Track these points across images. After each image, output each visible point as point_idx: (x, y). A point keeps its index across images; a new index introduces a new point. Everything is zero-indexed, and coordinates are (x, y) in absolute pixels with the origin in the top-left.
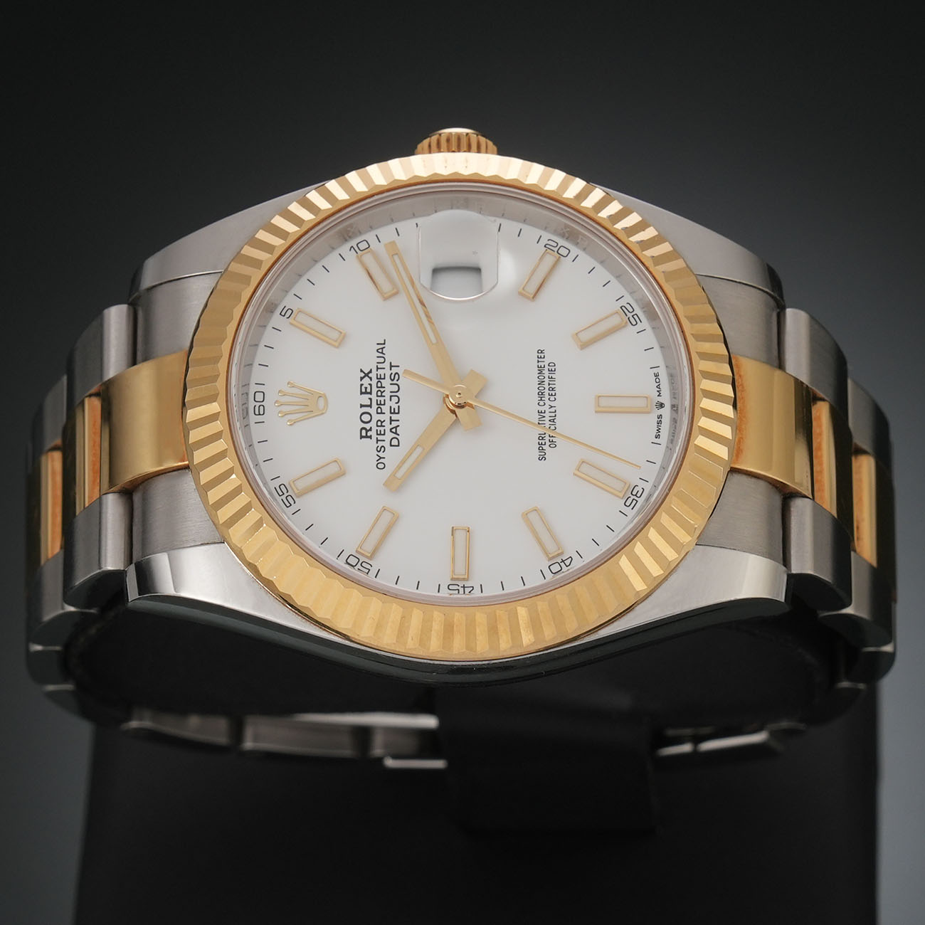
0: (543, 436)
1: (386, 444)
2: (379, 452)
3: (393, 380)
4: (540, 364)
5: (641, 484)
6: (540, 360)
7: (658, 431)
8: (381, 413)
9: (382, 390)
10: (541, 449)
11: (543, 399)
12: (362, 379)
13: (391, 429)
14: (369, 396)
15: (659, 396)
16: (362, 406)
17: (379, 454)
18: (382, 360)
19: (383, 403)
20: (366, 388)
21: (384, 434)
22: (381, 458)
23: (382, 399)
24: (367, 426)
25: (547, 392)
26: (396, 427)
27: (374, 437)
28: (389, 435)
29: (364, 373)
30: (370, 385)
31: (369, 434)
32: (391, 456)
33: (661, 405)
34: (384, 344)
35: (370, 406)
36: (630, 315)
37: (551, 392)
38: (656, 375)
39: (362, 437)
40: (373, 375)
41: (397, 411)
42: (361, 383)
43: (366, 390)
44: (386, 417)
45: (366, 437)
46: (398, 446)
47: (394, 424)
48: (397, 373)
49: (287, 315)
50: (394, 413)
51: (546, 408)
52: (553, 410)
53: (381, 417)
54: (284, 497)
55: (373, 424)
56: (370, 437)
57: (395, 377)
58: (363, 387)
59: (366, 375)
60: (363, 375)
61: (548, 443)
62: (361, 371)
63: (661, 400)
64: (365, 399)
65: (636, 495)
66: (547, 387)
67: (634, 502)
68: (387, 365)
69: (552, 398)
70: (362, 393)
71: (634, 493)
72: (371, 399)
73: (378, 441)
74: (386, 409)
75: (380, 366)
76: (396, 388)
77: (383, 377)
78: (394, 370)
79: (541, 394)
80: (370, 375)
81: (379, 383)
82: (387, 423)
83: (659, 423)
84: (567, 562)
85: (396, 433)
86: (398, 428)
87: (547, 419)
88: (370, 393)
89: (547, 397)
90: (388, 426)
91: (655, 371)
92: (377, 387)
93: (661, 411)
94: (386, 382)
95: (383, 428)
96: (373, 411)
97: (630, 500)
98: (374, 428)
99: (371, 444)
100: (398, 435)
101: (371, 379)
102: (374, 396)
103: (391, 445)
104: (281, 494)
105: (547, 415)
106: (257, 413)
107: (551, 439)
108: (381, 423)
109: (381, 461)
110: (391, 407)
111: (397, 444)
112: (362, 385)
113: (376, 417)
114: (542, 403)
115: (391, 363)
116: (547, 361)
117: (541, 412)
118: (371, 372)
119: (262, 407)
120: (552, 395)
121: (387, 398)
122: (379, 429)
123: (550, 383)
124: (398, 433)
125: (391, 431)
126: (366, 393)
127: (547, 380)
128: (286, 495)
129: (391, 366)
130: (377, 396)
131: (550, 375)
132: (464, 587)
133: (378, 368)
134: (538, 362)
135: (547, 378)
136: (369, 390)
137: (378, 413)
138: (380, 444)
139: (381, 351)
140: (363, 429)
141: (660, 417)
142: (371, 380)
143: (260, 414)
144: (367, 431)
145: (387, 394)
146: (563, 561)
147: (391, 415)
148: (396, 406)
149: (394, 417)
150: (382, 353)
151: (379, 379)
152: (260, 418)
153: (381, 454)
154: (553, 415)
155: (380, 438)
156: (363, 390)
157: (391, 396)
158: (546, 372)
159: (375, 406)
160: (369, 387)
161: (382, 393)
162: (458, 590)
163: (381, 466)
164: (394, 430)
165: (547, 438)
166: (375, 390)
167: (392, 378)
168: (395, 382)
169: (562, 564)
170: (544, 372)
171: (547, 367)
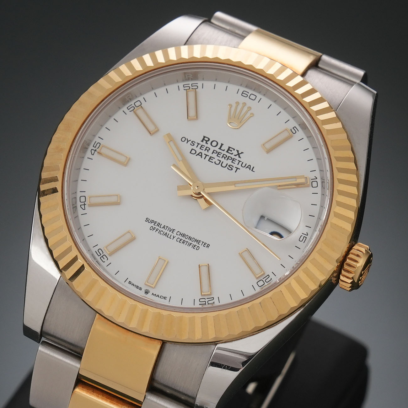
0: (159, 226)
1: (194, 147)
2: (192, 142)
3: (229, 166)
4: (201, 243)
5: (107, 262)
6: (204, 244)
7: (133, 285)
8: (213, 152)
9: (226, 158)
10: (152, 221)
11: (181, 235)
12: (238, 151)
13: (202, 153)
14: (226, 150)
15: (153, 293)
16: (222, 145)
17: (191, 141)
18: (243, 165)
19: (219, 155)
20: (231, 151)
21: (200, 148)
22: (188, 141)
23: (221, 156)
24: (209, 142)
25: (184, 239)
26: (201, 156)
27: (202, 143)
28: (198, 151)
29: (240, 154)
30: (232, 154)
31: (205, 141)
32: (187, 147)
33: (147, 292)
34: (252, 170)
35: (220, 148)
36: (207, 300)
37: (182, 241)
38: (165, 298)
39: (204, 137)
40: (237, 157)
41: (210, 160)
42: (235, 150)
43: (230, 150)
44: (210, 154)
45: (203, 139)
46: (190, 153)
47: (204, 156)
48: (232, 169)
49: (293, 130)
50: (210, 158)
51: (175, 234)
52: (172, 237)
53: (211, 151)
54: (190, 86)
55: (209, 145)
56: (202, 141)
57: (230, 168)
58: (233, 150)
59: (239, 154)
60: (240, 152)
61: (154, 226)
62: (242, 153)
63: (150, 294)
64: (225, 147)
65: (102, 257)
66: (186, 240)
67: (99, 254)
68: (239, 166)
69: (178, 240)
70: (229, 148)
71: (104, 257)
72: (224, 150)
73: (198, 144)
74: (215, 155)
75: (240, 163)
76: (224, 165)
77: (233, 162)
78: (234, 169)
79: (184, 235)
80: (238, 156)
81: (231, 158)
82: (206, 152)
83: (137, 287)
84: (83, 207)
85: (198, 154)
86: (200, 157)
87: (168, 232)
88: (227, 152)
89: (181, 238)
90: (204, 152)
91: (168, 299)
92: (229, 157)
93: (143, 290)
94: (229, 162)
95: (204, 150)
96: (217, 149)
97: (101, 252)
98: (206, 145)
99: (198, 140)
100: (197, 155)
101: (236, 155)
102: (225, 153)
103: (192, 149)
104: (193, 85)
105: (170, 233)
106: (244, 92)
107: (156, 229)
108: (207, 149)
109: (186, 141)
110: (214, 158)
111: (192, 152)
112: (234, 150)
113: (212, 149)
114: (178, 233)
115: (239, 169)
116: (201, 247)
117: (173, 231)
118: (239, 157)
119: (246, 96)
120: (180, 240)
121: (220, 159)
122: (205, 148)
123: (188, 243)
124: (198, 156)
125: (200, 153)
126: (229, 149)
127: (190, 242)
128: (191, 87)
129: (237, 168)
130: (224, 154)
131: (192, 245)
132: (95, 150)
133: (240, 161)
134: (203, 242)
135: (192, 242)
136: (229, 151)
137: (214, 150)
138: (196, 145)
139: (249, 167)
140: (209, 140)
141: (141, 289)
142: (234, 155)
143: (243, 93)
144: (207, 141)
145: (222, 160)
146: (84, 205)
147: (209, 157)
148: (214, 161)
149: (208, 158)
150: (247, 167)
151: (233, 160)
152: (240, 92)
153: (190, 142)
154: (169, 236)
155: (199, 146)
156: (230, 149)
157: (220, 161)
158: (195, 243)
159: (219, 151)
160: (231, 153)
161: (225, 158)
162: (95, 147)
163: (183, 139)
164: (200, 154)
165: (157, 227)
166: (228, 155)
167: (230, 166)
168: (228, 166)
169: (83, 203)
170: (196, 242)
171: (198, 245)
